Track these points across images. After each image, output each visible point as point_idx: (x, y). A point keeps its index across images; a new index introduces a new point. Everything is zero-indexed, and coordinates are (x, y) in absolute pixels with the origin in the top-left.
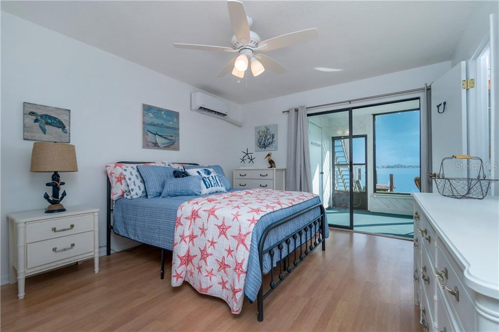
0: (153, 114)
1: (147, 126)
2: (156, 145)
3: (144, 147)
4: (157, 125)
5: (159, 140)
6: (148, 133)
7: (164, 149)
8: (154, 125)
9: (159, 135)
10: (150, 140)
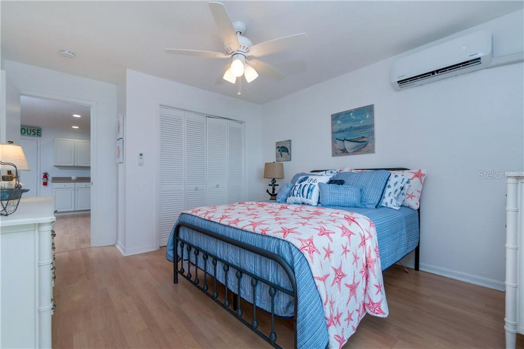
0: (341, 121)
1: (335, 135)
2: (344, 151)
3: (333, 156)
4: (345, 130)
5: (348, 145)
6: (337, 141)
7: (353, 154)
8: (342, 131)
9: (348, 140)
10: (338, 147)
